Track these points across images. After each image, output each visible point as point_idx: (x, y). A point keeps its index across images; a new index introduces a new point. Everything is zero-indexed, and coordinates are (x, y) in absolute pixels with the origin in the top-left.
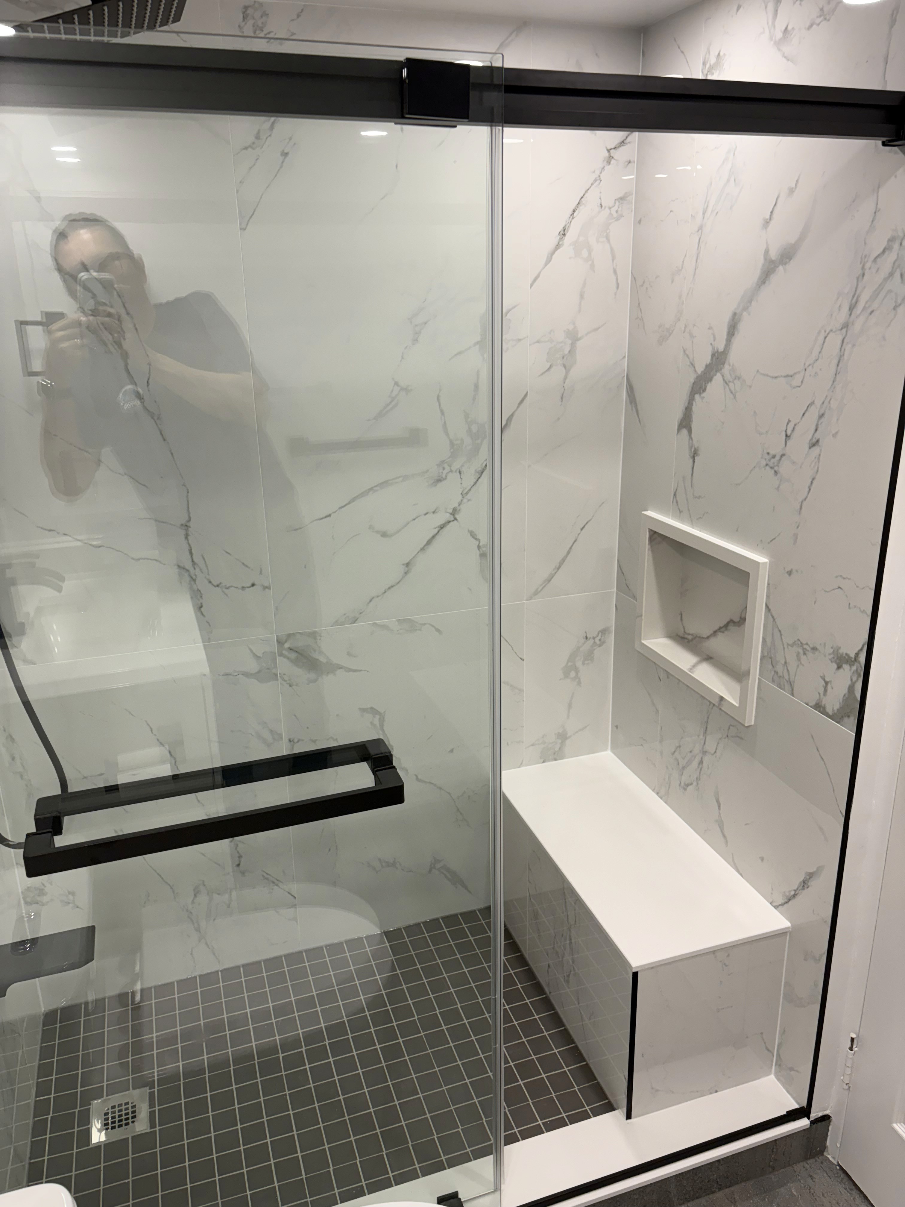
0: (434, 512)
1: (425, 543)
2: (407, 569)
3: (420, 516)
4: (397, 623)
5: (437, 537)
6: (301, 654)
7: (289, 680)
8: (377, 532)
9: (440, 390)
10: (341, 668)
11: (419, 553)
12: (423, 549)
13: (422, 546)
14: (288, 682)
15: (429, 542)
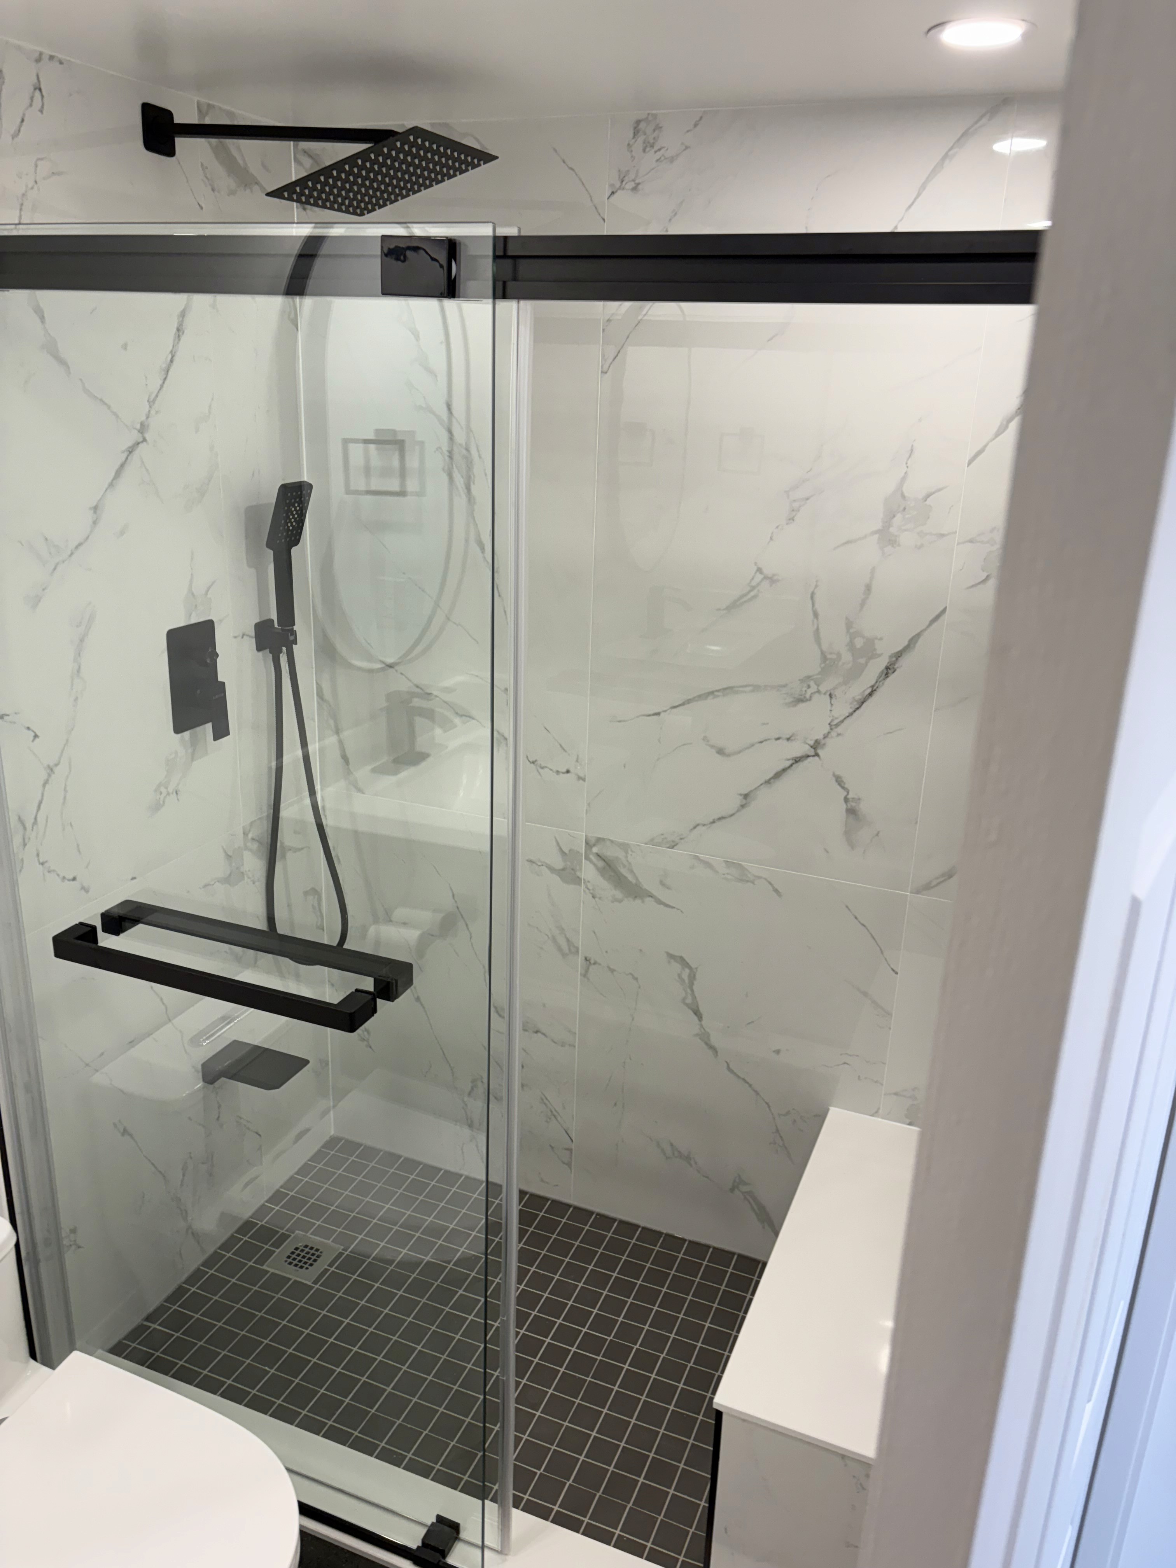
0: (788, 739)
1: (771, 775)
2: (744, 802)
3: (769, 739)
4: (724, 864)
5: (790, 771)
6: (609, 866)
7: (593, 890)
8: (712, 746)
9: (816, 586)
10: (652, 897)
11: (762, 786)
12: (768, 782)
13: (768, 778)
14: (591, 891)
15: (778, 775)
